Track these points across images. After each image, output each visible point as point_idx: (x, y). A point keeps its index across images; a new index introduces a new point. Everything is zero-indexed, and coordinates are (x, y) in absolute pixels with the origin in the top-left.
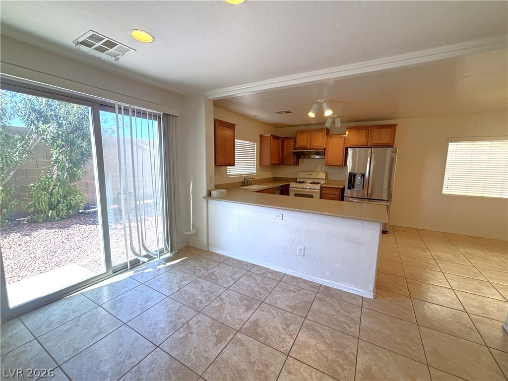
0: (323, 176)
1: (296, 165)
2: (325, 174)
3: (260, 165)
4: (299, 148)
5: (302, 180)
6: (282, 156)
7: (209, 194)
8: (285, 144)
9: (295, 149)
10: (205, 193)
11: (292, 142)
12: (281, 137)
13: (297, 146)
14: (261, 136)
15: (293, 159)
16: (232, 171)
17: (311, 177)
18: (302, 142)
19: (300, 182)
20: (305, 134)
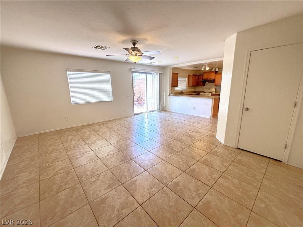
0: (214, 90)
1: (203, 86)
2: (215, 89)
3: (188, 86)
4: (204, 79)
5: (205, 92)
6: (198, 83)
7: (170, 95)
8: (199, 77)
9: (203, 79)
10: (168, 95)
11: (202, 77)
12: (197, 75)
13: (204, 78)
14: (189, 75)
15: (202, 83)
16: (177, 88)
17: (209, 90)
18: (206, 77)
19: (205, 93)
20: (207, 74)
